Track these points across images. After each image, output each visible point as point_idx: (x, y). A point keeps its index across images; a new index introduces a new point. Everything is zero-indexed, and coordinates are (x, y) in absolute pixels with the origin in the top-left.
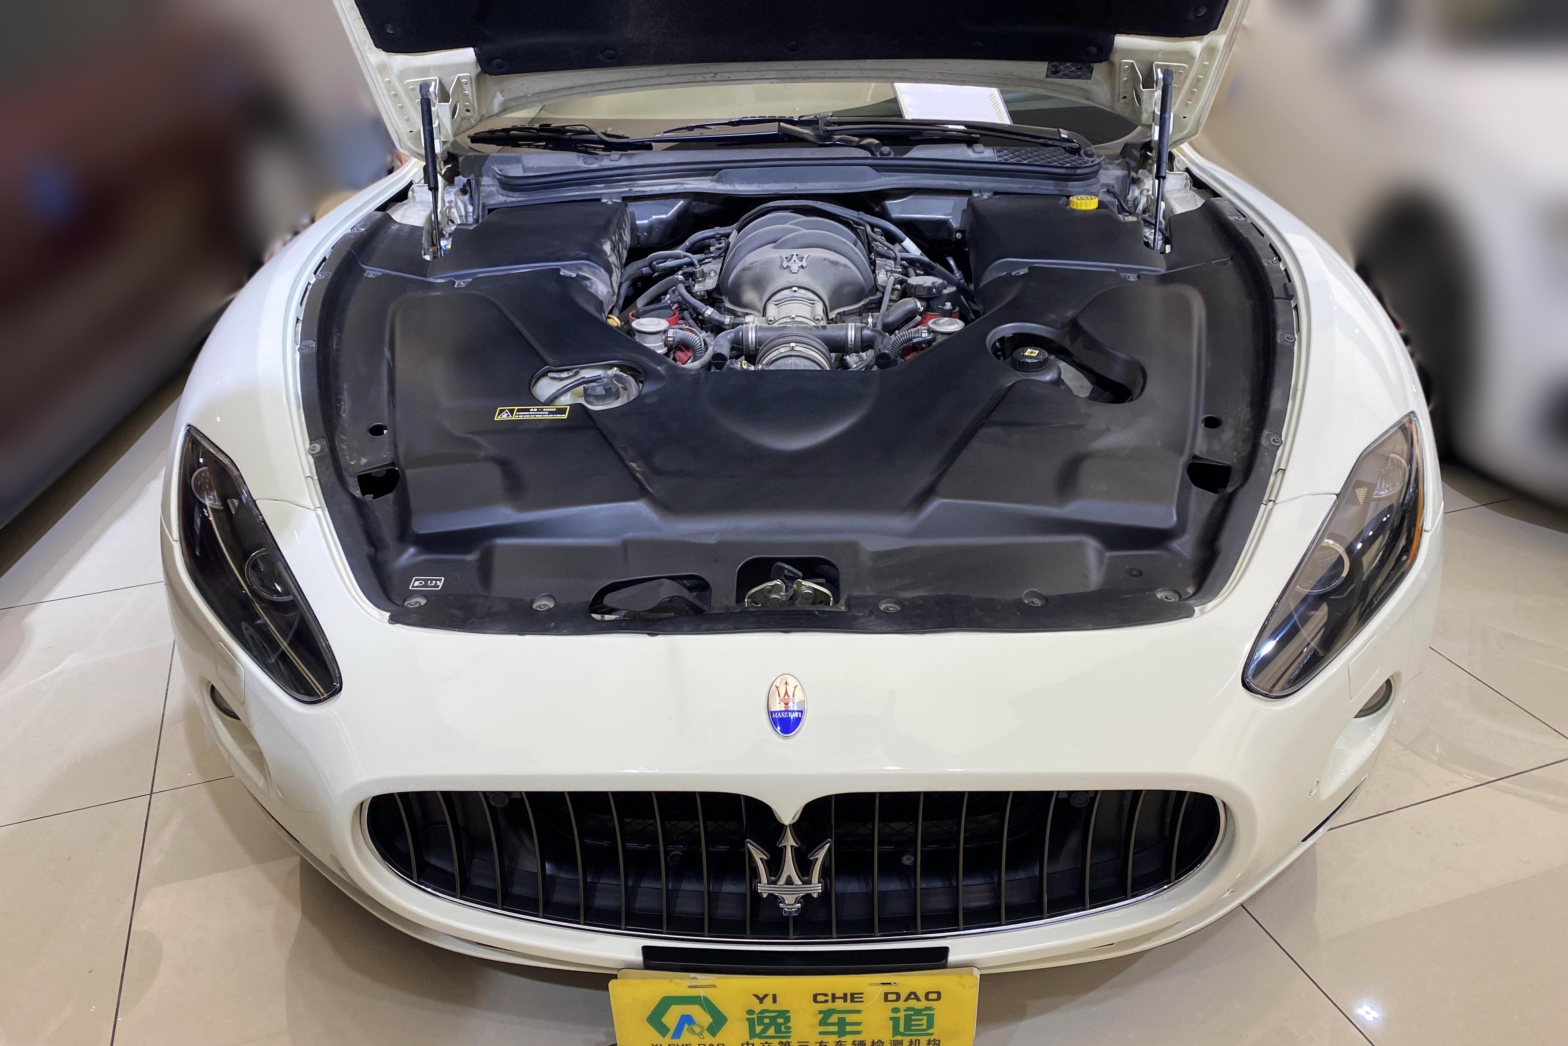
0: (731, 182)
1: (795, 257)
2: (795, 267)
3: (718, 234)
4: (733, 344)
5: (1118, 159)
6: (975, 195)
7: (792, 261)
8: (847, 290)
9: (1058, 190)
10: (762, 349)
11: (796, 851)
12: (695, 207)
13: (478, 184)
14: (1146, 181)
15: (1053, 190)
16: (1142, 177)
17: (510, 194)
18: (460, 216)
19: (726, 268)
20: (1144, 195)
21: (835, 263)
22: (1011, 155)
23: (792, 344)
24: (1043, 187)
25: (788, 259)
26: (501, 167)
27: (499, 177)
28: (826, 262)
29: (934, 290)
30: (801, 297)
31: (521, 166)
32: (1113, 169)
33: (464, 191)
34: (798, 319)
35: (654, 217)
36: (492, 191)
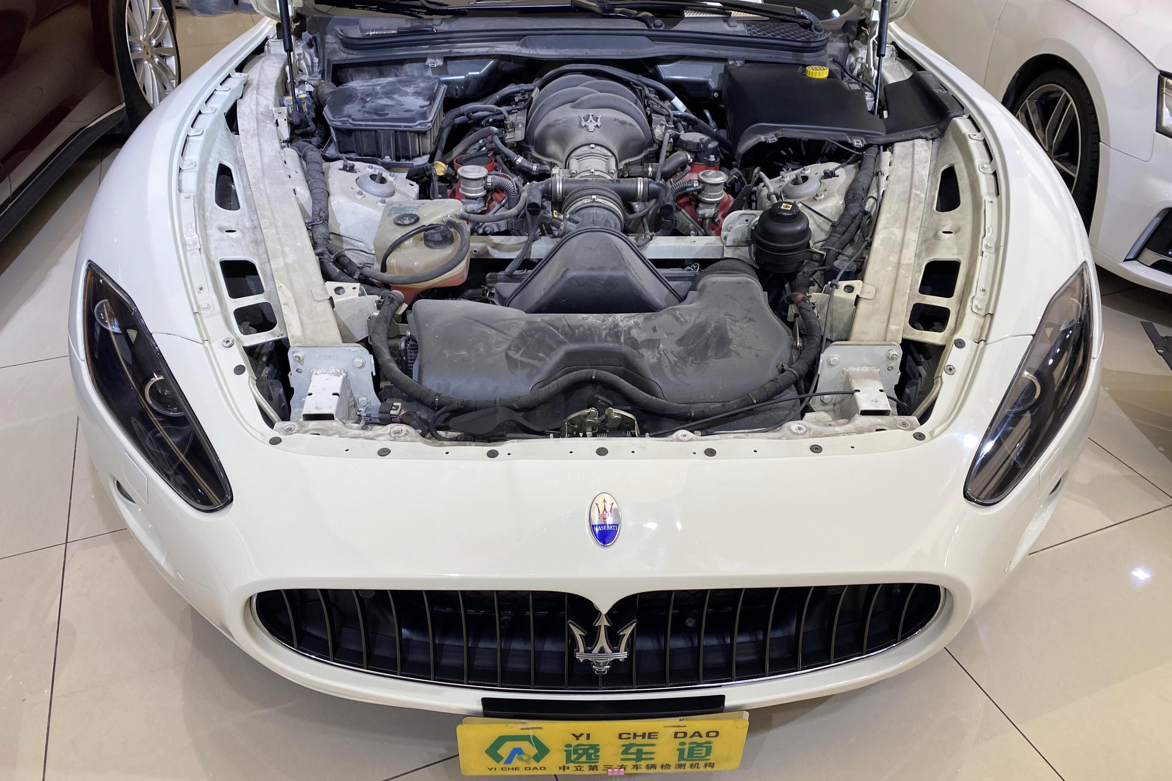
0: (534, 47)
1: (591, 118)
2: (591, 127)
3: (522, 90)
4: (544, 193)
5: (840, 34)
6: (731, 63)
7: (589, 121)
8: (632, 144)
9: (795, 60)
10: (567, 199)
11: (607, 628)
12: (503, 66)
13: (323, 40)
14: (860, 50)
15: (792, 59)
16: (857, 47)
17: (351, 52)
18: (308, 66)
19: (531, 123)
20: (858, 62)
21: (623, 123)
22: (758, 29)
23: (594, 197)
24: (783, 57)
25: (586, 119)
26: (342, 27)
27: (341, 37)
28: (617, 122)
29: (702, 145)
30: (598, 154)
31: (358, 27)
32: (837, 41)
33: (310, 45)
34: (597, 173)
35: (470, 73)
36: (335, 49)
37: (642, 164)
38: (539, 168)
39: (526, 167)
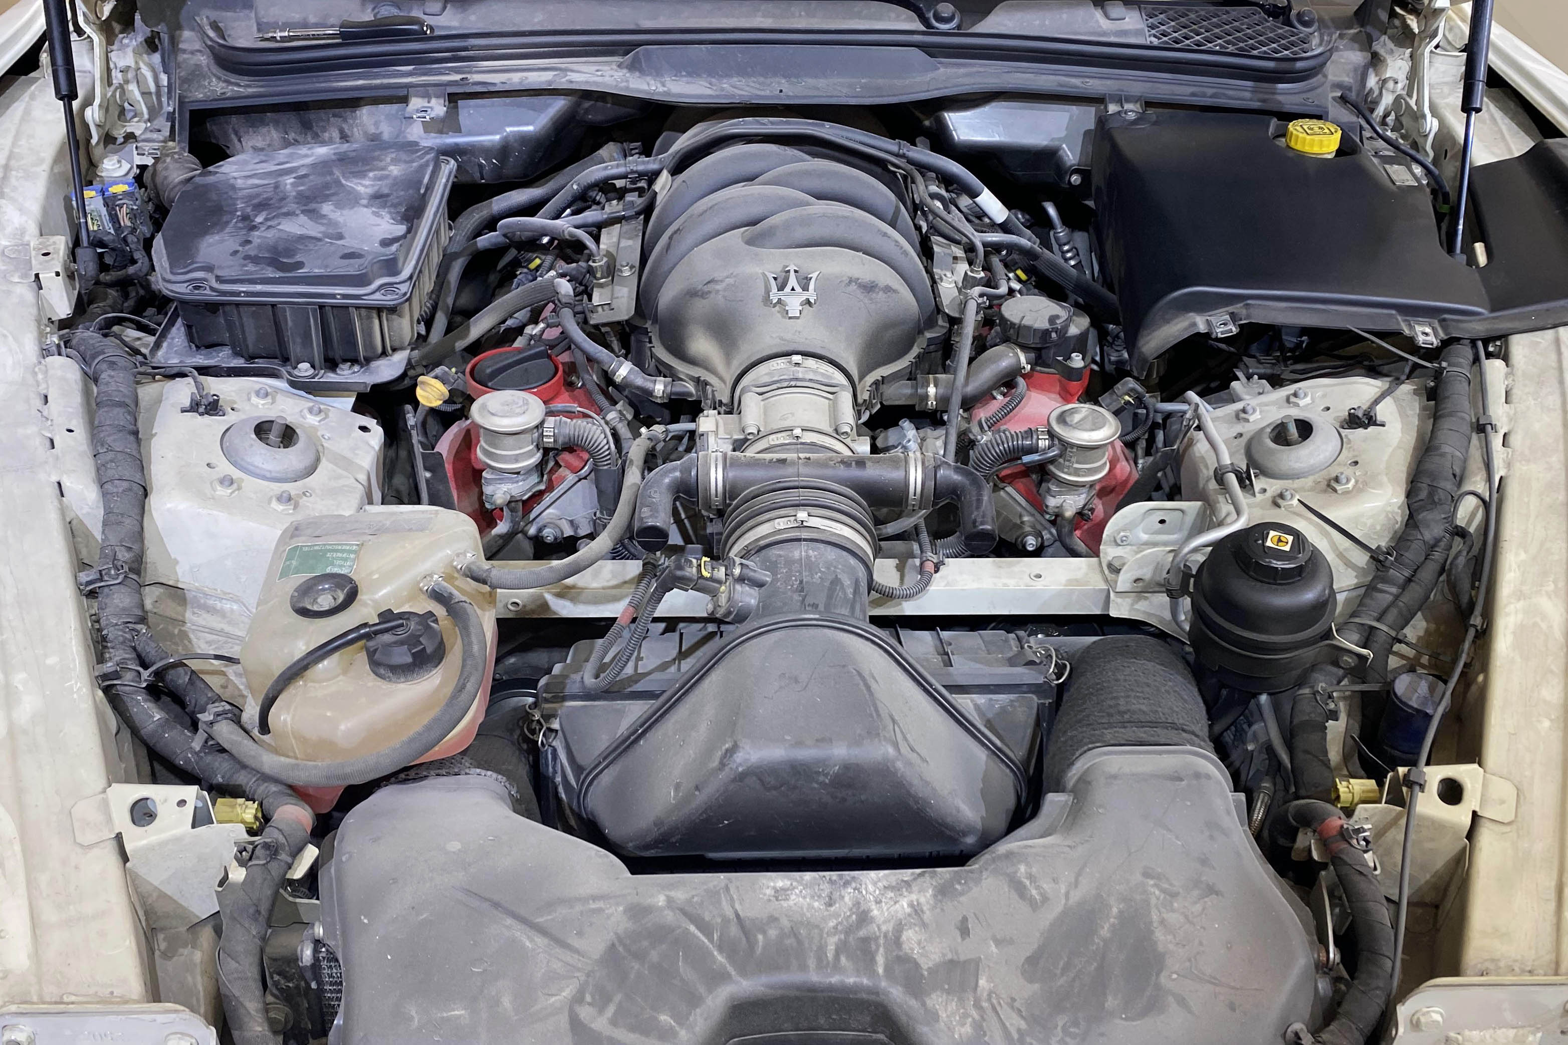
0: (658, 73)
1: (792, 281)
2: (794, 304)
3: (632, 172)
4: (678, 492)
5: (1351, 28)
6: (1112, 108)
7: (788, 289)
8: (890, 334)
9: (1259, 101)
10: (737, 507)
12: (587, 111)
13: (174, 41)
14: (1389, 61)
15: (1251, 100)
16: (1382, 52)
17: (233, 78)
18: (145, 94)
19: (652, 272)
20: (1387, 90)
21: (869, 288)
22: (1173, 23)
23: (802, 515)
24: (1231, 93)
25: (780, 280)
26: (214, 15)
27: (210, 43)
28: (854, 287)
29: (1054, 335)
30: (811, 380)
31: (253, 15)
32: (1346, 48)
33: (151, 44)
34: (809, 438)
35: (508, 129)
36: (198, 66)
37: (911, 377)
38: (669, 389)
39: (638, 388)
